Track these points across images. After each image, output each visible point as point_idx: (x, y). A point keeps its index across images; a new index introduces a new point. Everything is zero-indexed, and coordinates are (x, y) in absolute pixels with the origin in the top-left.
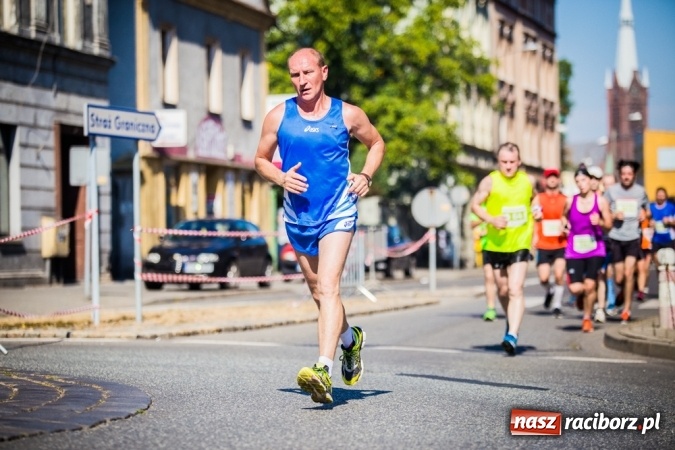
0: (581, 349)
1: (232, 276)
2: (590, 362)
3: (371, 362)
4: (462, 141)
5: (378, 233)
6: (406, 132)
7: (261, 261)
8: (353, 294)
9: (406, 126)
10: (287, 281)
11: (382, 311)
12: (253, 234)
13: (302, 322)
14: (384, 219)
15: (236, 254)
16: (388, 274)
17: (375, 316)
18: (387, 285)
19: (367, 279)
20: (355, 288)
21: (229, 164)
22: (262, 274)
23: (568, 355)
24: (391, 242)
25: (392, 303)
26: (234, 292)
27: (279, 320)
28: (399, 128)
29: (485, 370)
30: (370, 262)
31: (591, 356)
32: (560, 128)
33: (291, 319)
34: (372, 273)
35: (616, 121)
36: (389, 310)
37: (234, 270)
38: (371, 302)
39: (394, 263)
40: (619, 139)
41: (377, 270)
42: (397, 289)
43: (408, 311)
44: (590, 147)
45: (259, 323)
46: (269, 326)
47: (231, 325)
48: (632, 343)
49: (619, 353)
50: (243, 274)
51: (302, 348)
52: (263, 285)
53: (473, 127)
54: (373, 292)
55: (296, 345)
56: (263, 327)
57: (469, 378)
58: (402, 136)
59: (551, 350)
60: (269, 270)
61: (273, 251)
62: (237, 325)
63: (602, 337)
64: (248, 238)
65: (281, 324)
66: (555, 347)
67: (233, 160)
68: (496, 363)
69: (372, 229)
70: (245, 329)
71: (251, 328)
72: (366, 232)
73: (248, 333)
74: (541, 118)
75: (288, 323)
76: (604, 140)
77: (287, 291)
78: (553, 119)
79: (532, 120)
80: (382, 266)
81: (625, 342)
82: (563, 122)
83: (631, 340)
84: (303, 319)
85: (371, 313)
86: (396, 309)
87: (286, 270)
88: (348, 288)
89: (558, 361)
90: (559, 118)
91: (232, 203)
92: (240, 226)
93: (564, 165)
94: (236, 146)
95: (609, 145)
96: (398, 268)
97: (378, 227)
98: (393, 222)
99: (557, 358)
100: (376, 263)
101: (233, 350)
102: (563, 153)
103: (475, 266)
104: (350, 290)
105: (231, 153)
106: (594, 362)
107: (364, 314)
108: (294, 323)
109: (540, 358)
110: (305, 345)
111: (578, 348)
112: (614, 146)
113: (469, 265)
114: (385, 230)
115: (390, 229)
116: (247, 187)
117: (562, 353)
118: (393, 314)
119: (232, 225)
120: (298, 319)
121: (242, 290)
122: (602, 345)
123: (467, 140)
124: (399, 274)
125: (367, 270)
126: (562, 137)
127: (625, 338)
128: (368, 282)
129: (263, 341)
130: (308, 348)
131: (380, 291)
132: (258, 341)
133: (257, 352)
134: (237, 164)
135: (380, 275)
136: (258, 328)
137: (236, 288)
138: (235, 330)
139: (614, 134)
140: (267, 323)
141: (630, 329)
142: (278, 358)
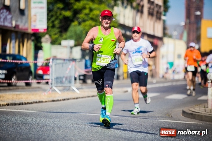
0: (171, 116)
1: (13, 80)
2: (176, 123)
3: (78, 120)
4: (119, 22)
5: (81, 63)
6: (94, 17)
7: (27, 73)
8: (69, 90)
9: (93, 15)
10: (39, 83)
11: (82, 98)
12: (24, 61)
13: (46, 102)
14: (83, 56)
15: (16, 70)
16: (84, 81)
17: (79, 100)
18: (84, 86)
19: (75, 83)
20: (70, 87)
21: (13, 29)
22: (28, 80)
23: (166, 120)
24: (86, 67)
25: (86, 94)
26: (15, 88)
27: (35, 101)
28: (91, 16)
29: (129, 125)
30: (77, 76)
31: (176, 120)
32: (163, 18)
33: (41, 100)
34: (78, 81)
35: (188, 15)
36: (85, 97)
37: (14, 77)
38: (77, 93)
39: (87, 77)
40: (190, 23)
41: (80, 79)
42: (89, 88)
43: (94, 98)
44: (176, 27)
45: (26, 102)
46: (31, 103)
47: (13, 102)
48: (195, 114)
49: (189, 119)
50: (19, 79)
51: (46, 113)
52: (28, 84)
53: (124, 16)
54: (78, 89)
55: (43, 112)
56: (28, 103)
57: (122, 128)
58: (92, 19)
59: (159, 117)
60: (31, 78)
61: (32, 69)
62: (16, 102)
63: (182, 111)
64: (21, 63)
65: (36, 102)
66: (160, 115)
67: (15, 27)
68: (134, 122)
69: (78, 60)
70: (20, 104)
71: (22, 104)
72: (76, 62)
73: (21, 106)
74: (155, 13)
75: (40, 102)
76: (183, 24)
77: (39, 88)
78: (161, 14)
79: (151, 14)
80: (82, 78)
81: (192, 114)
82: (165, 15)
83: (194, 113)
84: (47, 100)
85: (77, 98)
86: (89, 97)
87: (38, 78)
88: (67, 87)
89: (161, 122)
90: (163, 13)
91: (14, 47)
92: (18, 57)
93: (165, 34)
94: (16, 21)
95: (185, 26)
96: (89, 79)
97: (81, 60)
98: (87, 58)
99: (161, 120)
100: (80, 76)
101: (14, 114)
102: (164, 29)
103: (124, 79)
104: (68, 88)
105: (14, 24)
106: (178, 123)
107: (74, 99)
108: (42, 102)
109: (153, 120)
110: (47, 112)
111: (170, 116)
112: (187, 26)
113: (121, 78)
114: (84, 61)
115: (86, 61)
116: (21, 40)
117: (163, 118)
118: (87, 99)
119: (14, 57)
120: (44, 100)
121: (18, 86)
122: (182, 115)
123: (122, 21)
124: (89, 81)
125: (75, 79)
126: (164, 21)
127: (192, 112)
128: (75, 84)
129: (28, 110)
130: (49, 113)
131: (82, 89)
132: (26, 110)
133: (25, 115)
134: (16, 29)
135: (81, 82)
136: (26, 104)
137: (15, 86)
138: (15, 104)
139: (188, 21)
140: (30, 102)
141: (194, 108)
142: (35, 117)
